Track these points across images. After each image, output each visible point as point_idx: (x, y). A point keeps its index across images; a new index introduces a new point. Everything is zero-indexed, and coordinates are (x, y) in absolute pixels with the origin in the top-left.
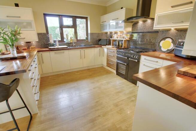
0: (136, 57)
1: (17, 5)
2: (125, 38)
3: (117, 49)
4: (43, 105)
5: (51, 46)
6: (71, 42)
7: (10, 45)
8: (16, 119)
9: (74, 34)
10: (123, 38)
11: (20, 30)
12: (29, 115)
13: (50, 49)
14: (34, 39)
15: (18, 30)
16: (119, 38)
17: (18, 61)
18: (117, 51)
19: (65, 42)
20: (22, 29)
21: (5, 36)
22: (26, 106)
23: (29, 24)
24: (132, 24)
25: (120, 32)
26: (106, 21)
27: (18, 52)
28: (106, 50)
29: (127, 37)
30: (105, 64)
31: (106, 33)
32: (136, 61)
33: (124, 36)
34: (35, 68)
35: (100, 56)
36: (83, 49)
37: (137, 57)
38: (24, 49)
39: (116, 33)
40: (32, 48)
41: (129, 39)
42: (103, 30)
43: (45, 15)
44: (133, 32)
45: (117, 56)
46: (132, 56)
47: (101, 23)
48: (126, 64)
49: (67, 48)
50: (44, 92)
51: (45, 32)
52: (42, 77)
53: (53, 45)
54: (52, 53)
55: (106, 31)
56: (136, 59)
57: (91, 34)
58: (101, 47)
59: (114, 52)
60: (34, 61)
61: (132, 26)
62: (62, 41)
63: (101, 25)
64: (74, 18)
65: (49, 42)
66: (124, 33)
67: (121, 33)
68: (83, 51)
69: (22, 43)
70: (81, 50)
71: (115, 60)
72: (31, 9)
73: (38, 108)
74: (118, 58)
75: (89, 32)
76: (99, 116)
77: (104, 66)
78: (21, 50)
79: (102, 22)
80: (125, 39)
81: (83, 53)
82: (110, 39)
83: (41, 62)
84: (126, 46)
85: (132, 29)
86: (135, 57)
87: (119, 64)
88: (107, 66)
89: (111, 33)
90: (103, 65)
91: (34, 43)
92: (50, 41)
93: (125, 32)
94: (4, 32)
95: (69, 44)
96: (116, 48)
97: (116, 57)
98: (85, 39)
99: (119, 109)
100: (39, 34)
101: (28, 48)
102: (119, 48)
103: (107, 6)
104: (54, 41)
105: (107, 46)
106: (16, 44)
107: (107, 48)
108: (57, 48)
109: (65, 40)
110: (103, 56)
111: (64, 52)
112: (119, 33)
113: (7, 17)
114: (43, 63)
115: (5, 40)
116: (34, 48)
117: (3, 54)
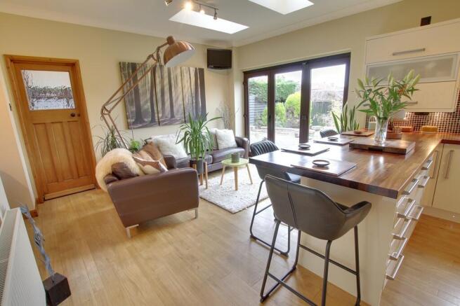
1: (426, 21)
7: (379, 118)
11: (416, 83)
17: (381, 159)
22: (357, 273)
27: (390, 137)
34: (420, 187)
38: (405, 131)
40: (426, 130)
60: (424, 168)
78: (398, 132)
91: (438, 117)
94: (377, 88)
101: (417, 127)
106: (392, 116)
113: (394, 54)
114: (446, 177)
115: (374, 105)
116: (434, 130)
117: (358, 135)
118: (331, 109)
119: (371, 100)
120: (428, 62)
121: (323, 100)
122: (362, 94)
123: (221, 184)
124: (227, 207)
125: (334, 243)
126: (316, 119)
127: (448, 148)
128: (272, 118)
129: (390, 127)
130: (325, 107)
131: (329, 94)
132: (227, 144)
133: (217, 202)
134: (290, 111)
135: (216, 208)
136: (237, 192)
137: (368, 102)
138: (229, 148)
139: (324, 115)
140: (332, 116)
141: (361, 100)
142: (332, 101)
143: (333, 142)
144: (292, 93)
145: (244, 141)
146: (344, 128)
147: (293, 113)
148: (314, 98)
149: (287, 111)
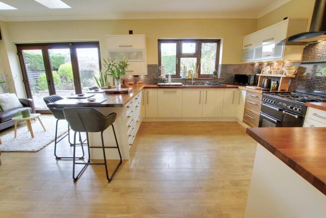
0: (296, 109)
1: (131, 32)
2: (285, 74)
3: (263, 92)
4: (137, 154)
5: (161, 82)
6: (190, 77)
7: (116, 78)
8: (107, 159)
9: (195, 66)
10: (282, 73)
11: (127, 61)
12: (120, 159)
13: (159, 85)
14: (143, 72)
15: (126, 61)
16: (272, 73)
17: (120, 97)
18: (263, 96)
19: (181, 77)
20: (129, 60)
21: (114, 68)
22: (118, 147)
23: (139, 54)
24: (304, 46)
25: (277, 62)
26: (251, 45)
27: (123, 87)
28: (244, 93)
29: (290, 72)
30: (240, 117)
31: (253, 64)
32: (296, 117)
33: (284, 69)
34: (137, 106)
35: (233, 103)
36: (205, 90)
37: (298, 110)
38: (130, 85)
39: (270, 64)
40: (139, 83)
41: (294, 76)
42: (244, 60)
43: (160, 41)
44: (304, 62)
45: (262, 106)
46: (289, 107)
47: (244, 48)
48: (276, 121)
49: (181, 85)
50: (142, 139)
51: (157, 63)
52: (144, 121)
53: (164, 81)
54: (161, 91)
55: (250, 61)
56: (297, 113)
57: (224, 66)
58: (238, 88)
59: (257, 97)
60: (136, 99)
61: (302, 51)
62: (176, 76)
63: (242, 50)
64: (199, 42)
65: (159, 77)
66: (286, 65)
67: (280, 64)
68: (205, 92)
69: (130, 77)
70: (202, 90)
71: (258, 113)
72: (144, 35)
73: (130, 155)
74: (264, 109)
75: (220, 63)
76: (201, 188)
77: (238, 121)
78: (127, 85)
79: (245, 46)
80: (284, 76)
81: (205, 95)
82: (257, 75)
83: (145, 101)
84: (287, 89)
85: (303, 57)
86: (294, 109)
87: (264, 119)
88: (244, 121)
89: (261, 64)
90: (237, 119)
91: (142, 77)
92: (162, 75)
93: (287, 62)
94: (113, 63)
95: (185, 81)
96: (263, 90)
97: (260, 107)
98: (212, 73)
99: (238, 191)
100: (149, 66)
101: (135, 83)
102: (269, 90)
103: (258, 17)
104: (167, 75)
105: (247, 87)
106: (122, 77)
107: (247, 91)
108: (168, 85)
109: (181, 75)
110: (239, 103)
111: (176, 91)
112: (276, 64)
113: (120, 46)
114: (148, 103)
115: (113, 72)
116: (142, 83)
117: (110, 87)
118: (94, 75)
119: (111, 69)
120: (134, 52)
121: (88, 69)
122: (107, 66)
123: (15, 137)
124: (29, 149)
125: (104, 132)
126: (85, 82)
127: (147, 90)
128: (51, 82)
129: (123, 83)
130: (90, 74)
131: (91, 66)
132: (13, 106)
133: (17, 149)
134: (64, 77)
135: (19, 153)
136: (34, 139)
137: (110, 70)
138: (15, 109)
139: (90, 79)
140: (95, 80)
141: (107, 69)
142: (94, 70)
143: (97, 91)
144: (63, 63)
145: (29, 102)
146: (103, 85)
147: (66, 79)
148: (81, 68)
149: (61, 77)
